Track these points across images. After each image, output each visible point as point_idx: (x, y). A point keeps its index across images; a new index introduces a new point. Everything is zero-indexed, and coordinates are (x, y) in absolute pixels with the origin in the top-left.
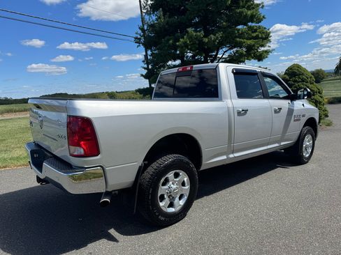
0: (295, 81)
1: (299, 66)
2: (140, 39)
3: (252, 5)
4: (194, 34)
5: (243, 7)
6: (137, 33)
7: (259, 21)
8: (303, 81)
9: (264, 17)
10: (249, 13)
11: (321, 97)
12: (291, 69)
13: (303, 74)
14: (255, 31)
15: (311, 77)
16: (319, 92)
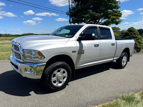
0: (131, 34)
1: (133, 28)
2: (68, 13)
3: (115, 1)
4: (92, 13)
5: (112, 2)
6: (67, 11)
7: (118, 8)
8: (135, 34)
9: (120, 7)
10: (114, 5)
11: (141, 41)
12: (130, 29)
13: (135, 31)
14: (116, 12)
15: (138, 33)
16: (141, 39)
